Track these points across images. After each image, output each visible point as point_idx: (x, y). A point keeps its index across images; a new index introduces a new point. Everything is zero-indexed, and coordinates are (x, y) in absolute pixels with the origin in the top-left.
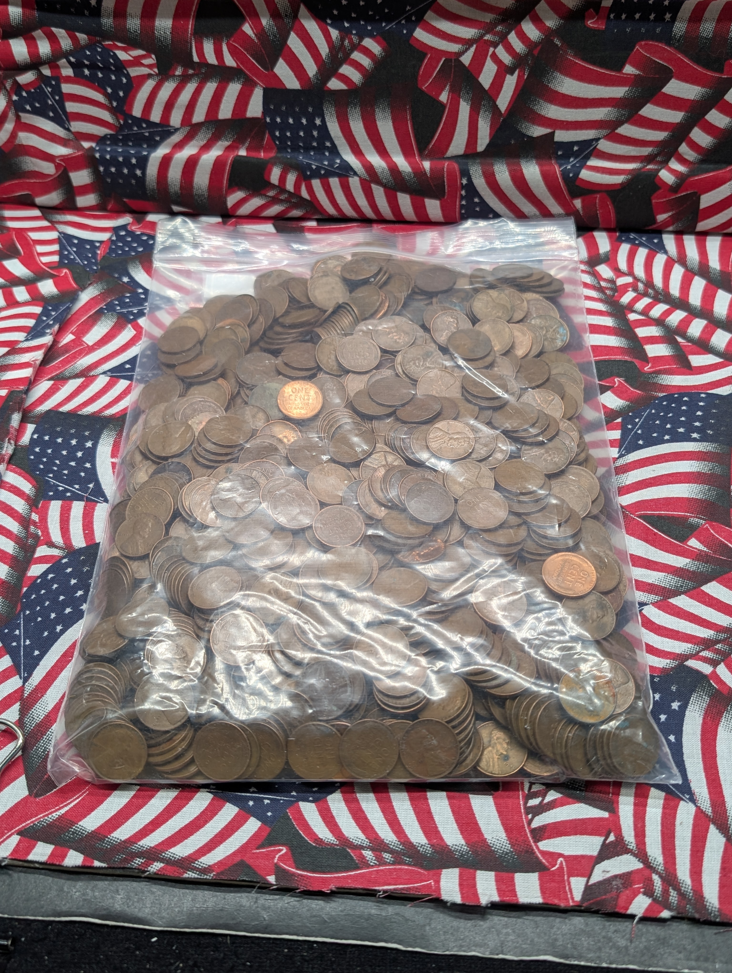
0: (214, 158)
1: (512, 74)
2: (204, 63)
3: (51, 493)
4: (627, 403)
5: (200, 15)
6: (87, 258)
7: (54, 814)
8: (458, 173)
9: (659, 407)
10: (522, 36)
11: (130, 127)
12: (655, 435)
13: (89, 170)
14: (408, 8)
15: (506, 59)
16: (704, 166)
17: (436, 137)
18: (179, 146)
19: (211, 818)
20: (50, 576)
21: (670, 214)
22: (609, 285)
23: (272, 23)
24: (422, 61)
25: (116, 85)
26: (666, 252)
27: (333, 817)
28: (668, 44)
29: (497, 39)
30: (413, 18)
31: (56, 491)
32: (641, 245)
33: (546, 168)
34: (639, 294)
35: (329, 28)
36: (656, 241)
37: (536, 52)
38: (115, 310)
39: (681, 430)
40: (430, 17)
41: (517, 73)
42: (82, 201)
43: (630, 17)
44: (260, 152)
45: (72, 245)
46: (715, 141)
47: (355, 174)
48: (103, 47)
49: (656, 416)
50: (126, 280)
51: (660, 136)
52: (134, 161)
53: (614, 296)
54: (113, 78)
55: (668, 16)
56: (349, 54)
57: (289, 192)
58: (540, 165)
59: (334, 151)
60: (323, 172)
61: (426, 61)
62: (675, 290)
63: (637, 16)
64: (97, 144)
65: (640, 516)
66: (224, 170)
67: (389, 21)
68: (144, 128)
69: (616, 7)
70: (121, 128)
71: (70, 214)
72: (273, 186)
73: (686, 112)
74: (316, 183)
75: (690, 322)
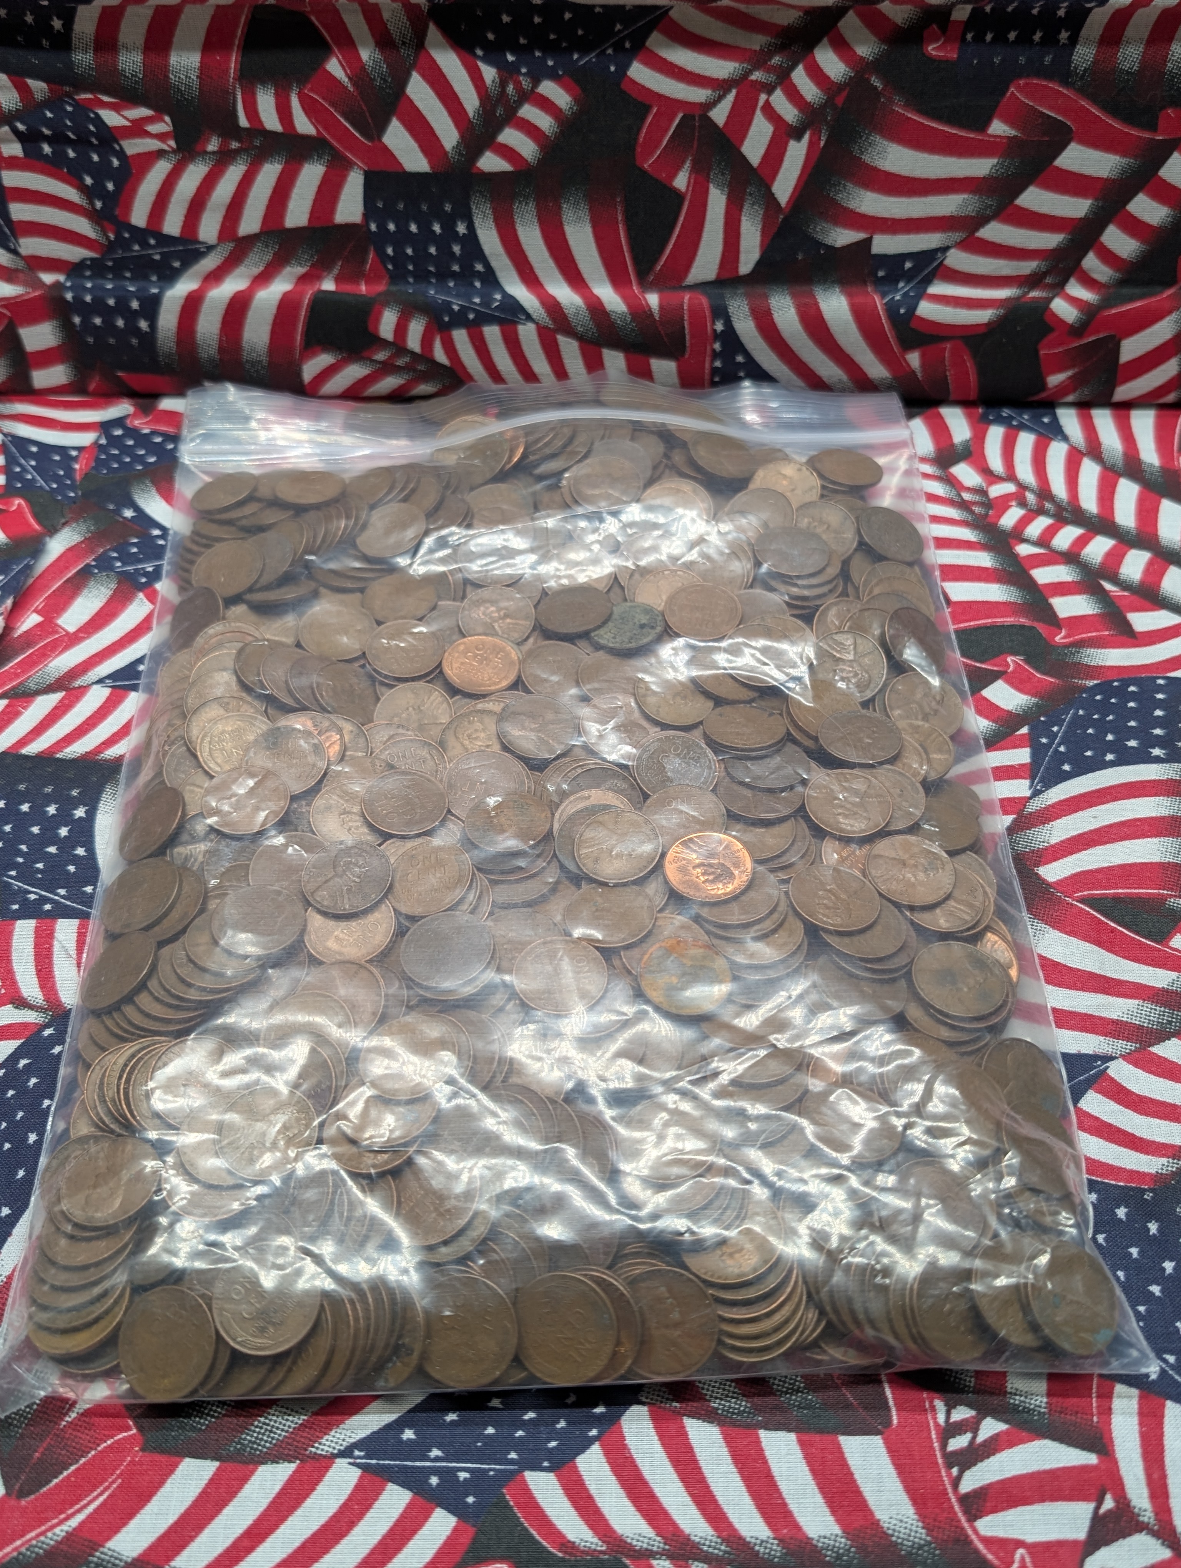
0: (278, 296)
1: (799, 137)
2: (258, 130)
3: (15, 907)
4: (1034, 700)
5: (249, 45)
6: (57, 478)
7: (57, 1530)
8: (707, 313)
9: (1091, 706)
10: (816, 74)
11: (125, 245)
12: (1089, 753)
13: (55, 323)
14: (618, 27)
15: (789, 113)
16: (1125, 291)
17: (668, 251)
18: (215, 276)
19: (360, 1516)
20: (23, 1062)
21: (1070, 373)
22: (976, 498)
23: (378, 56)
24: (643, 120)
25: (101, 172)
26: (1065, 438)
27: (590, 1498)
28: (1065, 83)
29: (772, 78)
30: (627, 45)
31: (25, 902)
32: (1022, 427)
33: (859, 300)
34: (1030, 510)
35: (480, 64)
36: (1046, 420)
37: (840, 101)
38: (111, 568)
39: (1133, 743)
40: (656, 42)
41: (807, 137)
42: (42, 378)
43: (1000, 38)
44: (358, 284)
45: (28, 455)
46: (1144, 247)
47: (529, 317)
48: (77, 104)
49: (1087, 721)
50: (128, 513)
51: (1051, 240)
52: (135, 305)
53: (987, 515)
54: (96, 158)
55: (1064, 35)
56: (515, 110)
57: (413, 353)
58: (850, 296)
59: (490, 279)
60: (471, 316)
61: (649, 119)
62: (1089, 502)
63: (1012, 36)
64: (69, 277)
65: (1082, 900)
66: (296, 317)
67: (585, 50)
68: (153, 247)
69: (977, 21)
70: (111, 247)
71: (21, 401)
72: (384, 343)
73: (1096, 199)
74: (460, 336)
75: (1123, 556)
